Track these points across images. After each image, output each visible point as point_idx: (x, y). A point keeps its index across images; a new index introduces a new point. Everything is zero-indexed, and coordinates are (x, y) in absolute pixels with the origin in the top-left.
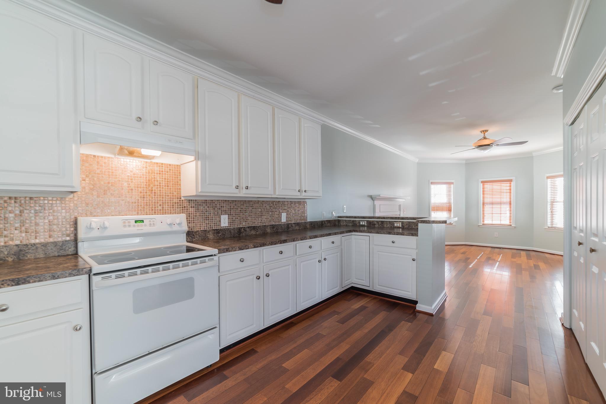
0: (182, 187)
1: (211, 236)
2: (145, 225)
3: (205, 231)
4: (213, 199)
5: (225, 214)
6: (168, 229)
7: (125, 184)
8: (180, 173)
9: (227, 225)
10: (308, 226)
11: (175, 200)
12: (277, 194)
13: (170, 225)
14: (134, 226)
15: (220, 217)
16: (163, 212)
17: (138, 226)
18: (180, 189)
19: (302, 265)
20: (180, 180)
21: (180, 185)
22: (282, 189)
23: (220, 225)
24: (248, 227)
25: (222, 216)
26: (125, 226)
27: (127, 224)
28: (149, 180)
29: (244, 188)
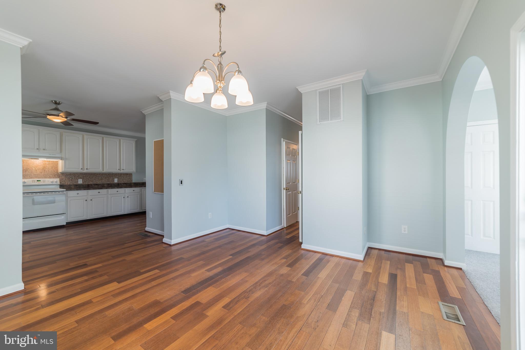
0: (59, 169)
1: (73, 187)
2: (41, 182)
3: (70, 185)
4: (70, 173)
5: (81, 178)
6: (51, 183)
7: (34, 168)
8: (58, 164)
9: (81, 183)
10: (133, 184)
11: (56, 174)
12: (105, 171)
13: (52, 182)
14: (36, 182)
15: (78, 180)
16: (50, 178)
17: (38, 182)
18: (58, 170)
19: (112, 199)
20: (58, 166)
21: (58, 168)
22: (108, 169)
23: (78, 183)
24: (94, 184)
25: (79, 180)
26: (33, 182)
27: (34, 181)
28: (44, 167)
29: (86, 169)
